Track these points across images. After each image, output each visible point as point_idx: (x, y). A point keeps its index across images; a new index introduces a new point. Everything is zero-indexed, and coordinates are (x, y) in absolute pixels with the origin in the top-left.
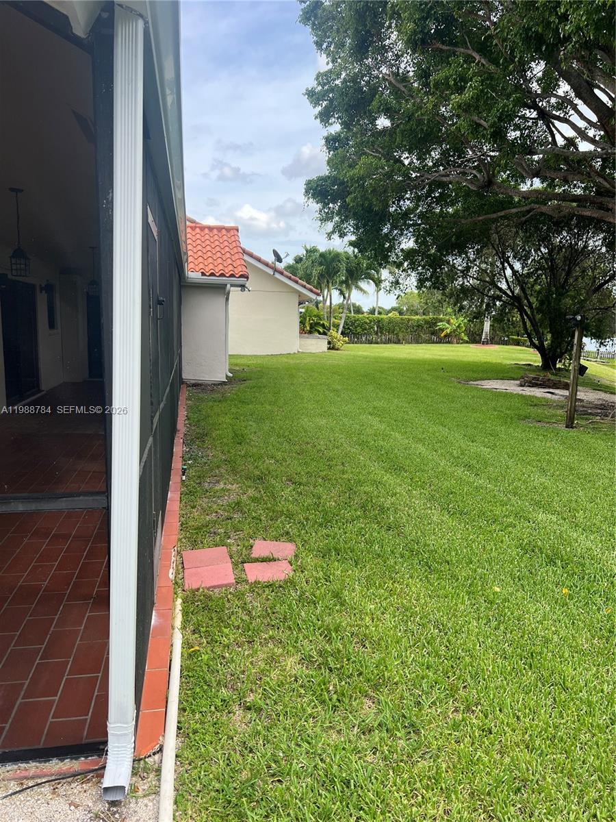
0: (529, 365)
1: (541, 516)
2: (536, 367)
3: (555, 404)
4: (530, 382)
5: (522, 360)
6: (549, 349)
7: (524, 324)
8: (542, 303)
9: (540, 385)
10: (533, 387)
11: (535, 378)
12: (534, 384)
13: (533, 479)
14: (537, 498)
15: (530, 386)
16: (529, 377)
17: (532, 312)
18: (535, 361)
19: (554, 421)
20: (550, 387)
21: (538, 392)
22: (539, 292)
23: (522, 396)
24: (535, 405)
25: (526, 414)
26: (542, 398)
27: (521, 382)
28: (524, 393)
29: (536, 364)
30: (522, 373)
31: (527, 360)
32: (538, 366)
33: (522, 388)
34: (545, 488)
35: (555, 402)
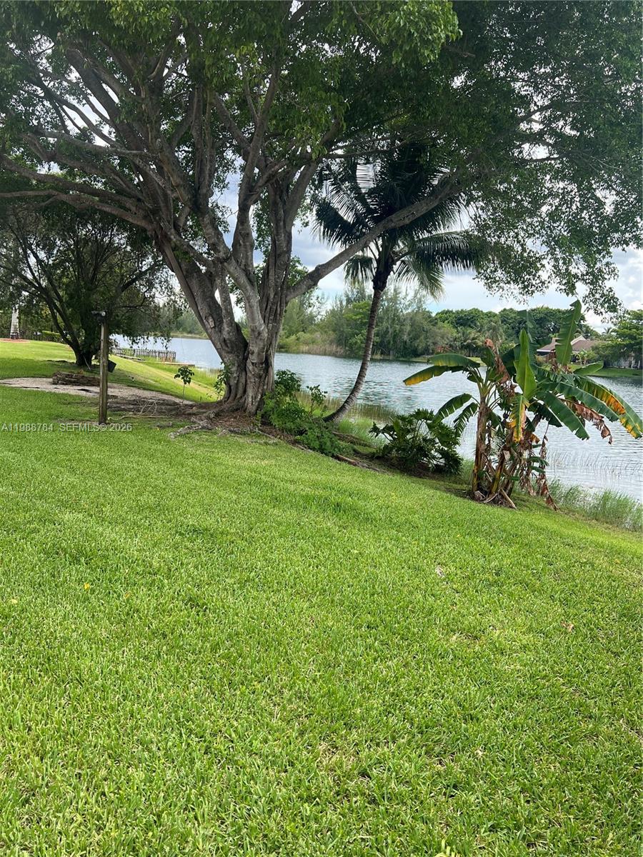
0: (65, 361)
1: (67, 516)
2: (70, 363)
3: (89, 402)
4: (64, 380)
5: (56, 357)
6: (83, 345)
7: (55, 317)
8: (71, 296)
9: (74, 382)
10: (66, 384)
11: (69, 375)
12: (67, 381)
13: (61, 479)
14: (64, 498)
15: (63, 384)
16: (62, 375)
17: (62, 306)
18: (70, 358)
19: (87, 418)
20: (84, 385)
21: (72, 390)
22: (67, 285)
23: (55, 394)
24: (69, 403)
25: (57, 412)
26: (76, 395)
27: (54, 379)
28: (57, 391)
29: (72, 361)
30: (55, 370)
31: (61, 357)
32: (73, 363)
33: (55, 386)
34: (74, 487)
35: (89, 399)
